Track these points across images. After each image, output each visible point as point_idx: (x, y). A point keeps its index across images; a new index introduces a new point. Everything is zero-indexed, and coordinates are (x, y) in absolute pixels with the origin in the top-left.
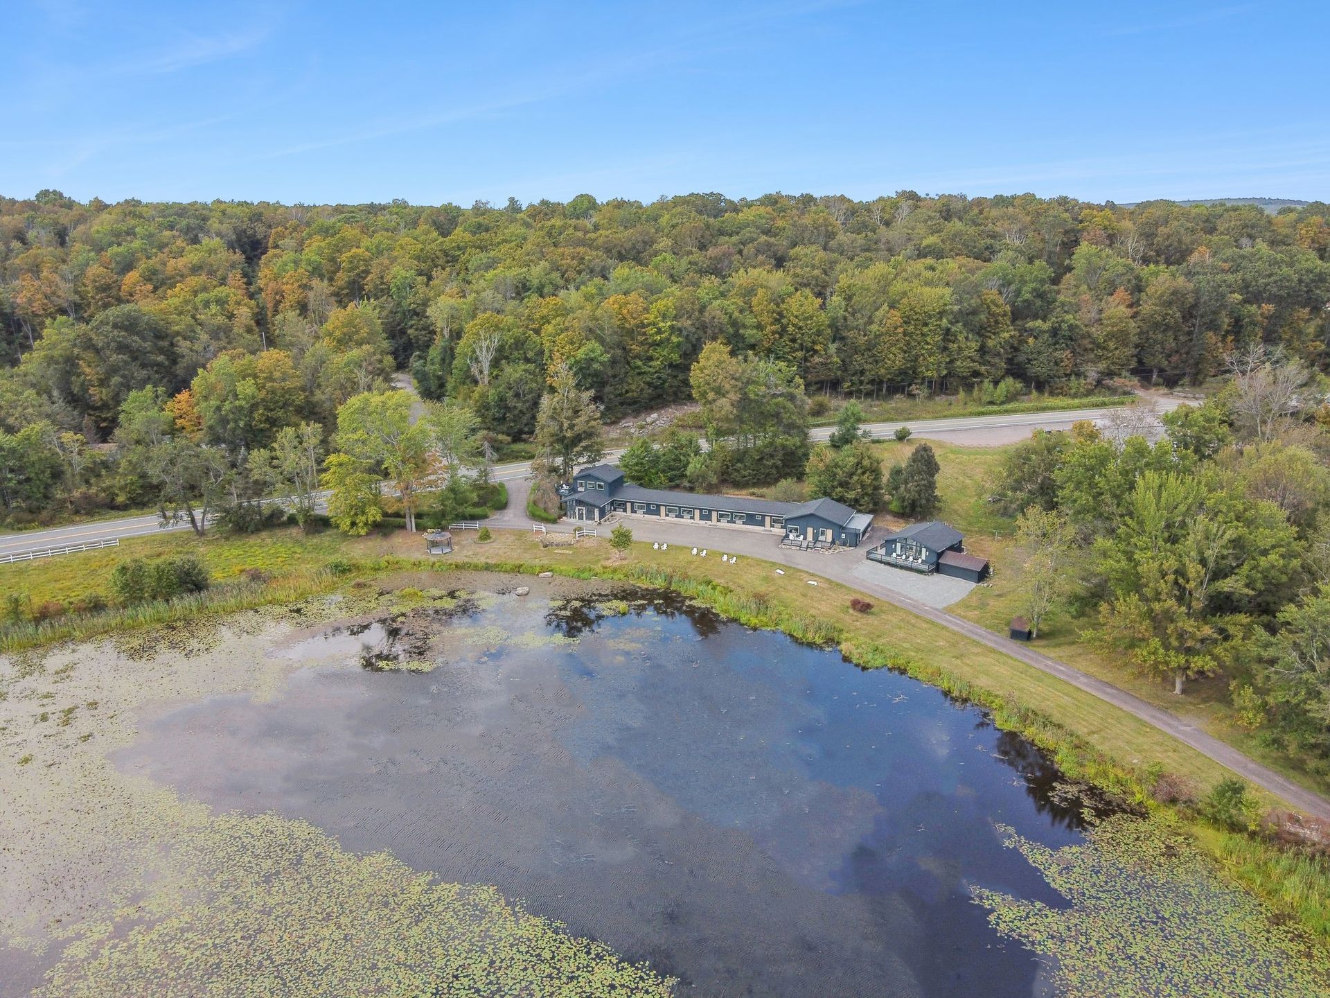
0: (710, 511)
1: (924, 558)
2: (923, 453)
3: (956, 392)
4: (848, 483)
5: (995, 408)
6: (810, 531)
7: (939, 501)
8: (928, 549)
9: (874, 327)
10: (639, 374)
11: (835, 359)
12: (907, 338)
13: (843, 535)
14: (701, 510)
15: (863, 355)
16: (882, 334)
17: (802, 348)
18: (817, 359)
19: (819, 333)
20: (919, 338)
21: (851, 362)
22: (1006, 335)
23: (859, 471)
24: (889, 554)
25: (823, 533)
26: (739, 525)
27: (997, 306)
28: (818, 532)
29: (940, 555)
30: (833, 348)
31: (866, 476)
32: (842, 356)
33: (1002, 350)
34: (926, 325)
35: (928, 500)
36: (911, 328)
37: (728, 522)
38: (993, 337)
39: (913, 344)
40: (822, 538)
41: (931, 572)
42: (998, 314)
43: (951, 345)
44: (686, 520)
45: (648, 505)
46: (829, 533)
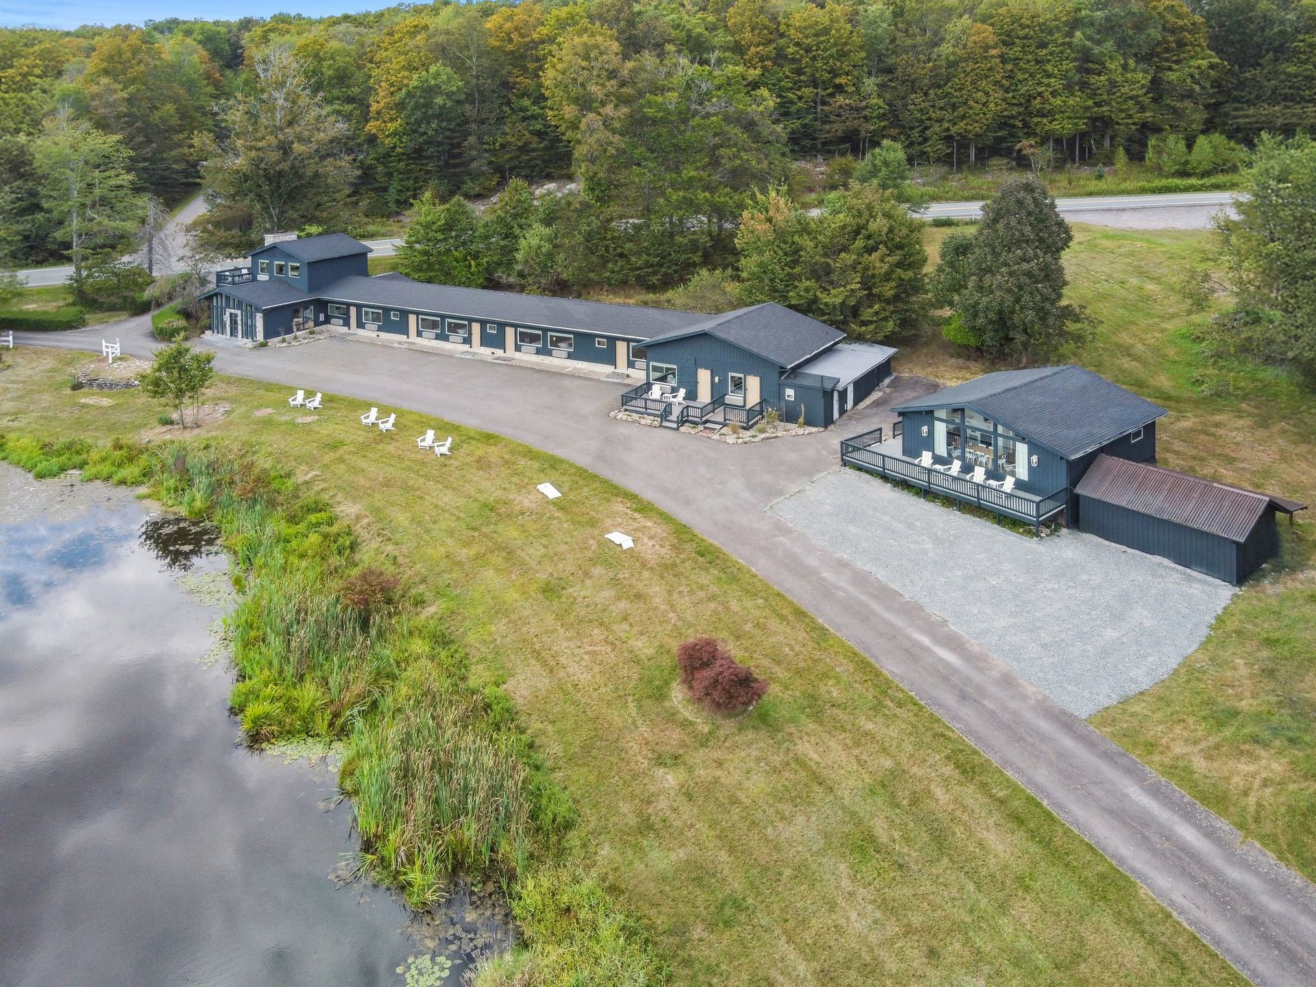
0: (502, 326)
1: (1023, 473)
2: (1022, 195)
3: (1109, 161)
4: (828, 271)
5: (1194, 181)
6: (704, 376)
7: (1077, 320)
8: (1034, 448)
9: (946, 49)
10: (524, 119)
11: (874, 101)
12: (1009, 67)
13: (790, 393)
14: (483, 323)
15: (926, 94)
16: (962, 60)
17: (814, 83)
18: (841, 100)
19: (842, 55)
20: (1033, 67)
21: (905, 106)
22: (1204, 63)
23: (860, 243)
24: (912, 450)
25: (739, 385)
26: (559, 361)
27: (1179, 16)
28: (723, 381)
29: (1080, 468)
30: (870, 84)
31: (875, 255)
32: (888, 96)
33: (1197, 88)
34: (1043, 45)
35: (1043, 316)
36: (1015, 51)
37: (538, 352)
38: (1175, 67)
39: (1020, 76)
40: (733, 398)
41: (1052, 524)
42: (1182, 29)
43: (1093, 79)
44: (454, 346)
45: (387, 310)
46: (753, 384)
